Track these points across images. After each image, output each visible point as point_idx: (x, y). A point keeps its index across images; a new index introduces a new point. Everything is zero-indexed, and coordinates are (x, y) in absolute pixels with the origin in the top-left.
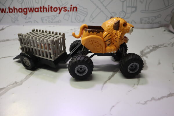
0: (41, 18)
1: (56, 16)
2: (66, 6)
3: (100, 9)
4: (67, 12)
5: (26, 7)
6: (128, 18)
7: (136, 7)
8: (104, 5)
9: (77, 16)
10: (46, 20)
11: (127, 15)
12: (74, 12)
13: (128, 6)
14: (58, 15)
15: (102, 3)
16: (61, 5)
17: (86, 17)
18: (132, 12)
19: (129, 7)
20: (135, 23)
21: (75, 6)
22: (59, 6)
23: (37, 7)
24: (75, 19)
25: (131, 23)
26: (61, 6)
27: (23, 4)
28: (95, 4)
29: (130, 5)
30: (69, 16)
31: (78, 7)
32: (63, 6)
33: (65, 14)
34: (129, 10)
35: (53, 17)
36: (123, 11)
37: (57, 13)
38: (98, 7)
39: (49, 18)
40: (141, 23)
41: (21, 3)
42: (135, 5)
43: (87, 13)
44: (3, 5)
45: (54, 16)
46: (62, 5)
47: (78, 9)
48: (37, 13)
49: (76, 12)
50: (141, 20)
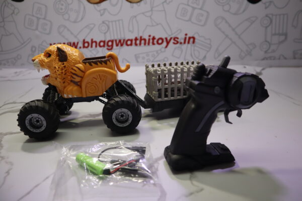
0: (135, 55)
1: (159, 52)
2: (177, 36)
3: (231, 39)
4: (178, 45)
5: (112, 38)
6: (274, 51)
7: (286, 35)
8: (236, 34)
9: (194, 50)
10: (143, 58)
11: (273, 47)
12: (189, 45)
13: (274, 32)
14: (163, 50)
15: (233, 30)
16: (170, 34)
17: (208, 51)
18: (281, 43)
19: (275, 34)
20: (285, 58)
21: (191, 35)
22: (166, 36)
23: (130, 38)
24: (191, 55)
25: (279, 59)
26: (170, 36)
27: (108, 34)
28: (223, 33)
29: (277, 32)
30: (182, 51)
31: (196, 36)
32: (173, 36)
33: (175, 49)
34: (276, 39)
35: (155, 53)
36: (266, 41)
37: (163, 47)
38: (227, 36)
39: (148, 55)
40: (295, 58)
41: (105, 33)
42: (285, 31)
43: (209, 46)
44: (76, 37)
45: (157, 52)
46: (172, 34)
47: (196, 40)
48: (130, 47)
49: (193, 45)
50: (295, 53)
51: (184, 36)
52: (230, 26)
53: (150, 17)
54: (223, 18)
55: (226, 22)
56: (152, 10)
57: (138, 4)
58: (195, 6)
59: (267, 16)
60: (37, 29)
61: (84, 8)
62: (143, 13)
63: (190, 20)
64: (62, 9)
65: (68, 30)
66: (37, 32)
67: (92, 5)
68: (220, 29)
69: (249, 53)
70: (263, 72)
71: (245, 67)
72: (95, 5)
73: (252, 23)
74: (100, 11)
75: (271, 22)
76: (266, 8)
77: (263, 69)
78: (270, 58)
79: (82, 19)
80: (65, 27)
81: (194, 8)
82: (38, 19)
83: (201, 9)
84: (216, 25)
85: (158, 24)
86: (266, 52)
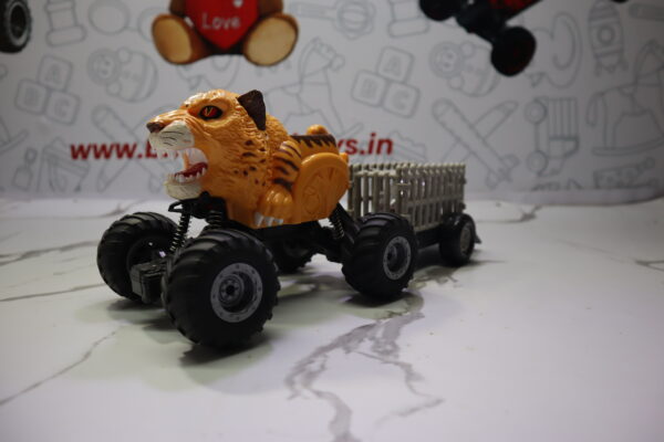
2: (356, 138)
3: (466, 146)
4: (357, 155)
6: (555, 172)
7: (576, 139)
8: (478, 135)
11: (553, 164)
12: (380, 156)
13: (552, 133)
15: (471, 127)
16: (339, 132)
18: (568, 155)
19: (555, 138)
20: (579, 187)
21: (384, 137)
25: (568, 188)
26: (339, 135)
28: (451, 132)
29: (559, 133)
31: (394, 139)
32: (346, 137)
34: (557, 148)
36: (538, 151)
38: (458, 140)
40: (597, 187)
42: (573, 132)
44: (131, 132)
46: (344, 133)
47: (394, 148)
49: (387, 156)
50: (597, 177)
51: (368, 138)
52: (464, 119)
53: (297, 95)
54: (449, 103)
55: (457, 111)
56: (301, 82)
57: (273, 68)
58: (390, 75)
59: (536, 101)
60: (44, 112)
61: (156, 72)
62: (283, 88)
63: (381, 104)
64: (105, 72)
65: (116, 117)
66: (44, 120)
67: (173, 68)
68: (443, 125)
69: (505, 175)
70: (537, 213)
71: (498, 205)
72: (181, 68)
73: (509, 113)
74: (189, 80)
75: (546, 112)
76: (534, 85)
77: (537, 208)
78: (549, 186)
79: (149, 94)
80: (109, 110)
81: (389, 82)
82: (50, 90)
83: (404, 83)
84: (436, 117)
85: (313, 112)
86: (540, 174)
